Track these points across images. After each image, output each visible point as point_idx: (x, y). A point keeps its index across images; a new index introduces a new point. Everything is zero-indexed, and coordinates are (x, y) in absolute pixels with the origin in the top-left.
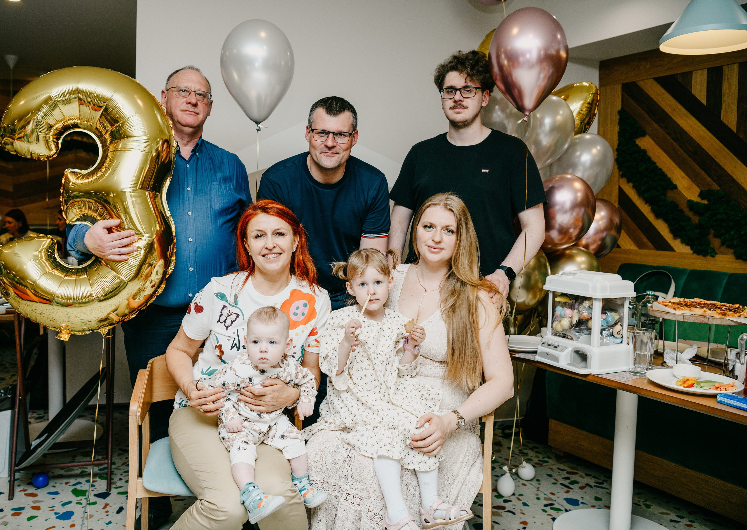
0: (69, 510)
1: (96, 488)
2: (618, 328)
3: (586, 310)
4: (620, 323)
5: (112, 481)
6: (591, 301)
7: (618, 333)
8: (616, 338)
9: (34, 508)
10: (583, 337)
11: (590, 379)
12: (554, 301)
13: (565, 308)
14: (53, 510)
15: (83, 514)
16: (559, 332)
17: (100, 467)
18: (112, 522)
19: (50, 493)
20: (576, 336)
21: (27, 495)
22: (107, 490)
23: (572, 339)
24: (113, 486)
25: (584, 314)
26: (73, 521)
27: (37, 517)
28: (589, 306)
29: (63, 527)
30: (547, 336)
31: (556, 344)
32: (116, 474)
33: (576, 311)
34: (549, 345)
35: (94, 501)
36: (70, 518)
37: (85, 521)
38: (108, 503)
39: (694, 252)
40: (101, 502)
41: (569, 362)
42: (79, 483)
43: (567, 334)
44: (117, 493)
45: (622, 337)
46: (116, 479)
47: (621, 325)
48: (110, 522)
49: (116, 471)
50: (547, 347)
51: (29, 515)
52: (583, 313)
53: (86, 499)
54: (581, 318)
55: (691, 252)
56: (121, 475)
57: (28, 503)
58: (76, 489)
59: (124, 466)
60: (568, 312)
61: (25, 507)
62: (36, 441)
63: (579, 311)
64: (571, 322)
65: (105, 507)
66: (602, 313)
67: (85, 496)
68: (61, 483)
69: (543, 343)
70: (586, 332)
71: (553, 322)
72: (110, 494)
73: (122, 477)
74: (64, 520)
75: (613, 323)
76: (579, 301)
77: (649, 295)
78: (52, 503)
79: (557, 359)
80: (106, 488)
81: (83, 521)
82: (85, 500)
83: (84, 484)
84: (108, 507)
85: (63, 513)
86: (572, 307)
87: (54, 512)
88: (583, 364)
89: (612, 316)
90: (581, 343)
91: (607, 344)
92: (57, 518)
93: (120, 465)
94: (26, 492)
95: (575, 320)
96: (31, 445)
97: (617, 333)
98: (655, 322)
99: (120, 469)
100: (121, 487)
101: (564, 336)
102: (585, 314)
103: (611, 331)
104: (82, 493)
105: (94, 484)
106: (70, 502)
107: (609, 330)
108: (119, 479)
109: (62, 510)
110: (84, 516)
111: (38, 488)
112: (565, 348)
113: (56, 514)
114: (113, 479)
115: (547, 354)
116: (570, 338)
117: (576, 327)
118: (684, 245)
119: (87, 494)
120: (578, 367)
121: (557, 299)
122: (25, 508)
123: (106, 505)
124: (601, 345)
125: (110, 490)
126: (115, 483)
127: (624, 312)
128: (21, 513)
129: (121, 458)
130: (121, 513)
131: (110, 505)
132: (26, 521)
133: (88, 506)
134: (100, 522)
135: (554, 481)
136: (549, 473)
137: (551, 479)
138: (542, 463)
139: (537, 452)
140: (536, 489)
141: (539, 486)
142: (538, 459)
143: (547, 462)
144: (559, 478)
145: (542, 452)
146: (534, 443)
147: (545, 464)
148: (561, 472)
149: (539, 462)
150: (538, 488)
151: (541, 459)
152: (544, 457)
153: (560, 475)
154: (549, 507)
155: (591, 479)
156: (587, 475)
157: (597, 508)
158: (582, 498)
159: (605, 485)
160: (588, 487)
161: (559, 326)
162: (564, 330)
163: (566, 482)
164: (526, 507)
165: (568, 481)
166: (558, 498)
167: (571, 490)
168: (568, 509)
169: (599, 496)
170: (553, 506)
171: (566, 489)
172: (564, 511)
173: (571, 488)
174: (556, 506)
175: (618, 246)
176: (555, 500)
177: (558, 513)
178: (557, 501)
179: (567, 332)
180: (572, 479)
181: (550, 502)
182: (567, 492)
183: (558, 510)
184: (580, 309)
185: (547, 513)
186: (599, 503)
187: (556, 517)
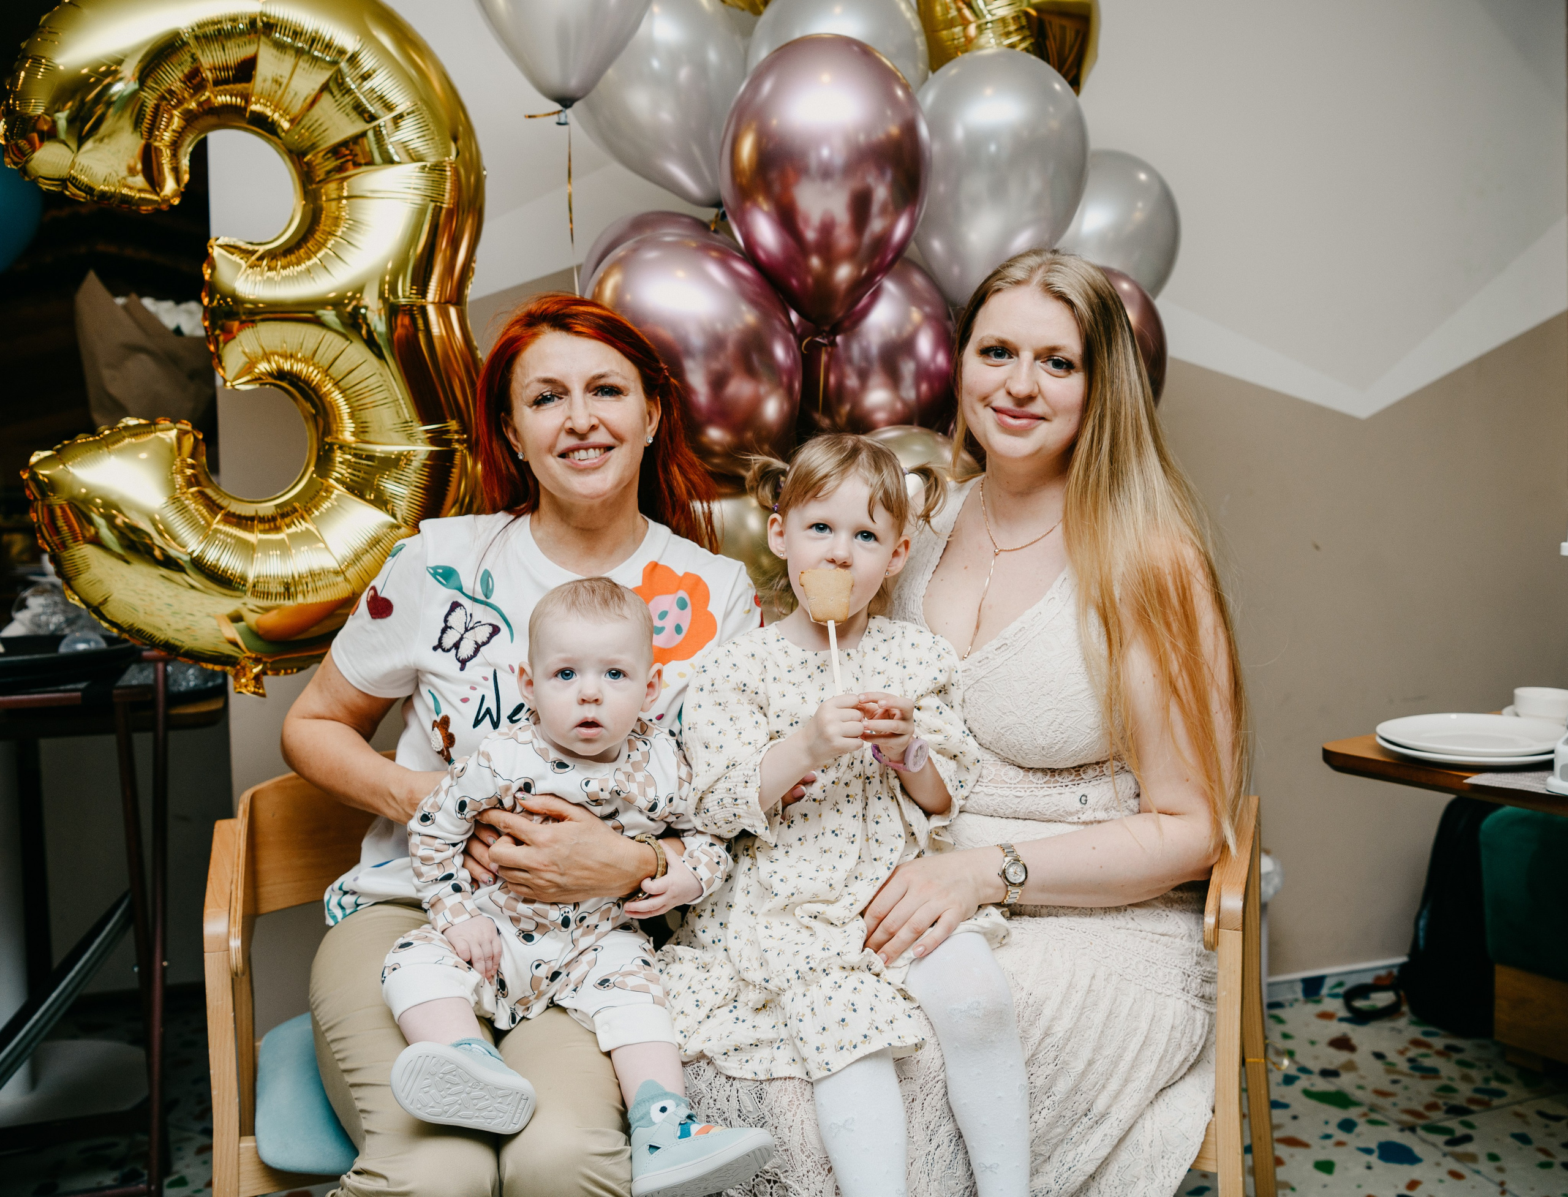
135: (1543, 1158)
136: (1517, 1131)
137: (1527, 1150)
138: (1486, 1098)
139: (1462, 1063)
140: (1499, 1189)
141: (1499, 1177)
142: (1473, 1086)
143: (1500, 1094)
144: (1553, 1145)
145: (1477, 1063)
146: (1444, 1037)
147: (1496, 1102)
148: (1552, 1124)
149: (1478, 1096)
150: (1502, 1184)
151: (1479, 1084)
152: (1487, 1080)
153: (1552, 1135)
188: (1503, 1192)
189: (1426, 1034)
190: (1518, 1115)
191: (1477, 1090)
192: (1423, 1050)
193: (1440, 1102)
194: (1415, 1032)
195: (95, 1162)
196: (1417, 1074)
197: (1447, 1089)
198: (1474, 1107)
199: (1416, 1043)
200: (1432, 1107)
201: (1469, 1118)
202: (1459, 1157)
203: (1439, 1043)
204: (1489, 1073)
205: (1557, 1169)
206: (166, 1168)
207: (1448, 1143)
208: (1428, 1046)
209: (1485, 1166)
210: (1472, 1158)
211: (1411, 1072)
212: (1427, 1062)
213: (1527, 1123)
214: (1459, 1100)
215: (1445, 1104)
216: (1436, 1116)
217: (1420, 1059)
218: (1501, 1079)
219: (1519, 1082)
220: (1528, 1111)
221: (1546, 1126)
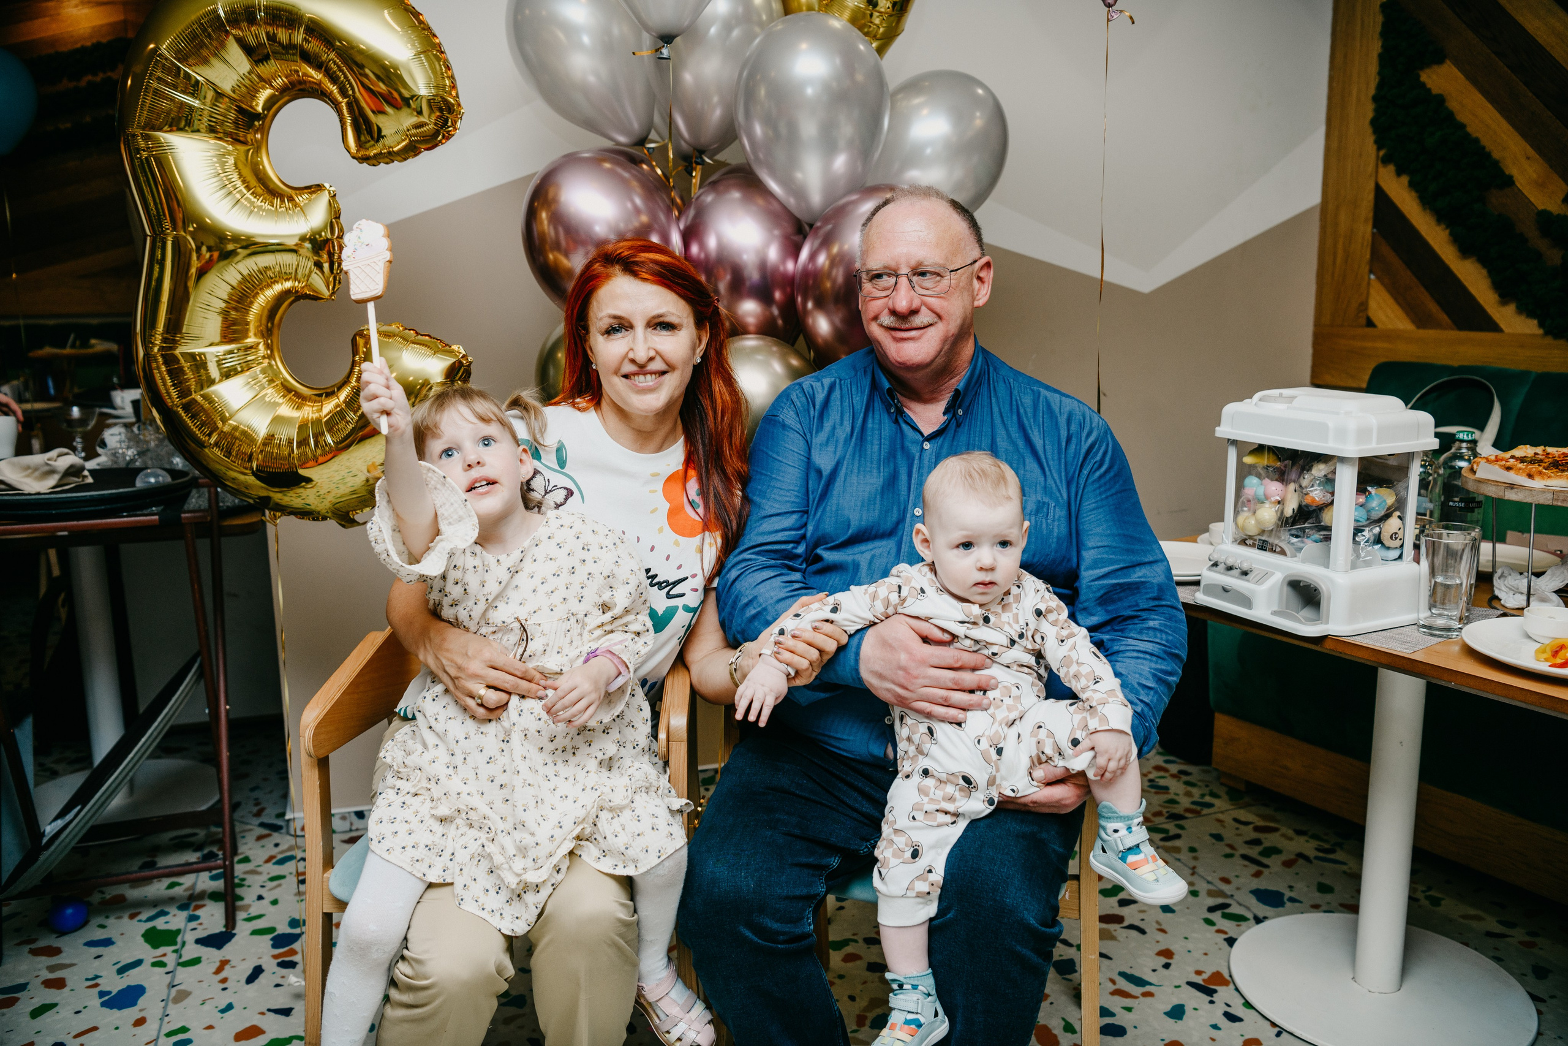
0: (132, 984)
1: (201, 924)
2: (1393, 523)
3: (1319, 485)
4: (1398, 513)
5: (239, 903)
6: (1331, 463)
7: (1394, 536)
8: (1388, 548)
9: (50, 984)
10: (1310, 546)
11: (1328, 645)
12: (1240, 463)
13: (1267, 481)
14: (97, 985)
15: (166, 991)
16: (1251, 537)
17: (214, 872)
18: (234, 1004)
19: (91, 944)
20: (1293, 544)
21: (35, 952)
22: (226, 926)
23: (1283, 553)
24: (241, 915)
25: (1313, 494)
26: (141, 1010)
27: (55, 1005)
28: (1325, 476)
29: (117, 1028)
30: (1223, 547)
31: (1245, 566)
32: (249, 886)
33: (1292, 486)
34: (1230, 568)
35: (195, 956)
36: (133, 1003)
37: (172, 1009)
38: (227, 958)
39: (1546, 333)
40: (212, 955)
41: (1276, 609)
42: (163, 913)
43: (1271, 540)
44: (249, 932)
45: (1402, 546)
46: (248, 895)
47: (1399, 517)
48: (230, 1007)
49: (250, 879)
50: (1223, 574)
51: (37, 1002)
52: (1311, 491)
53: (175, 951)
54: (1303, 504)
55: (1541, 331)
56: (263, 887)
57: (36, 974)
58: (154, 928)
59: (270, 865)
60: (1274, 488)
61: (27, 984)
62: (53, 824)
63: (1301, 486)
64: (1282, 512)
65: (219, 970)
66: (1358, 490)
67: (175, 944)
68: (120, 918)
69: (1215, 565)
70: (1317, 536)
71: (1237, 512)
72: (234, 935)
73: (263, 892)
74: (120, 1008)
75: (1383, 513)
76: (1301, 462)
77: (1462, 441)
78: (94, 967)
79: (1247, 602)
80: (223, 922)
81: (165, 1008)
82: (175, 955)
83: (175, 915)
84: (227, 967)
85: (120, 992)
86: (1281, 477)
87: (96, 990)
88: (1307, 612)
89: (1380, 498)
90: (1304, 561)
91: (1368, 564)
92: (103, 1004)
93: (261, 863)
94: (33, 946)
95: (1290, 507)
96: (43, 834)
97: (1391, 537)
98: (1474, 505)
99: (259, 873)
100: (260, 916)
101: (1263, 546)
102: (1317, 495)
103: (1377, 530)
104: (168, 938)
105: (198, 913)
106: (138, 963)
107: (1371, 530)
108: (256, 898)
109: (114, 984)
110: (168, 996)
111: (62, 933)
112: (1266, 575)
113: (102, 994)
114: (242, 899)
115: (1225, 590)
116: (1278, 549)
117: (1293, 524)
118: (1523, 317)
119: (179, 939)
120: (1299, 621)
121: (1248, 460)
122: (29, 987)
123: (224, 963)
124: (1354, 566)
125: (234, 927)
126: (246, 908)
127: (1407, 488)
128: (17, 999)
129: (263, 846)
130: (256, 981)
131: (232, 963)
132: (28, 1018)
133: (179, 968)
134: (206, 1007)
135: (1228, 851)
136: (1214, 832)
137: (1219, 845)
138: (1199, 808)
139: (1187, 783)
140: (1191, 871)
141: (1193, 863)
142: (1191, 800)
143: (1210, 805)
144: (1238, 842)
145: (1199, 783)
146: (1180, 763)
147: (1205, 811)
148: (1242, 827)
149: (1194, 807)
150: (1194, 868)
151: (1197, 798)
152: (1203, 796)
153: (1239, 835)
154: (1219, 913)
155: (1307, 841)
156: (1299, 833)
157: (1325, 912)
158: (1291, 887)
159: (1339, 855)
160: (1301, 861)
161: (1253, 522)
162: (1263, 532)
163: (1254, 852)
164: (1169, 915)
165: (1259, 849)
166: (1238, 889)
167: (1266, 871)
168: (1261, 915)
169: (1327, 881)
170: (1227, 911)
171: (1254, 868)
172: (1252, 921)
173: (1267, 866)
174: (1234, 909)
175: (1370, 323)
176: (1232, 896)
177: (1238, 926)
178: (1235, 897)
179: (1269, 536)
180: (1267, 844)
181: (1220, 901)
182: (1257, 875)
183: (1239, 918)
184: (1304, 483)
185: (1215, 928)
186: (1328, 897)
187: (1234, 937)
188: (1193, 874)
189: (1167, 762)
190: (1220, 821)
191: (1194, 803)
192: (1162, 774)
193: (1164, 811)
194: (1159, 760)
195: (181, 845)
196: (1153, 790)
197: (1173, 802)
198: (1188, 815)
199: (1158, 768)
200: (1158, 814)
201: (1182, 822)
203: (1174, 768)
204: (1206, 791)
205: (1237, 860)
206: (234, 851)
207: (1163, 839)
208: (1166, 770)
209: (1185, 856)
210: (1177, 850)
211: (1150, 789)
212: (1162, 782)
213: (1224, 827)
214: (1178, 810)
215: (1168, 812)
216: (1158, 820)
217: (1157, 780)
218: (1213, 795)
219: (1225, 797)
220: (1227, 818)
221: (1237, 829)
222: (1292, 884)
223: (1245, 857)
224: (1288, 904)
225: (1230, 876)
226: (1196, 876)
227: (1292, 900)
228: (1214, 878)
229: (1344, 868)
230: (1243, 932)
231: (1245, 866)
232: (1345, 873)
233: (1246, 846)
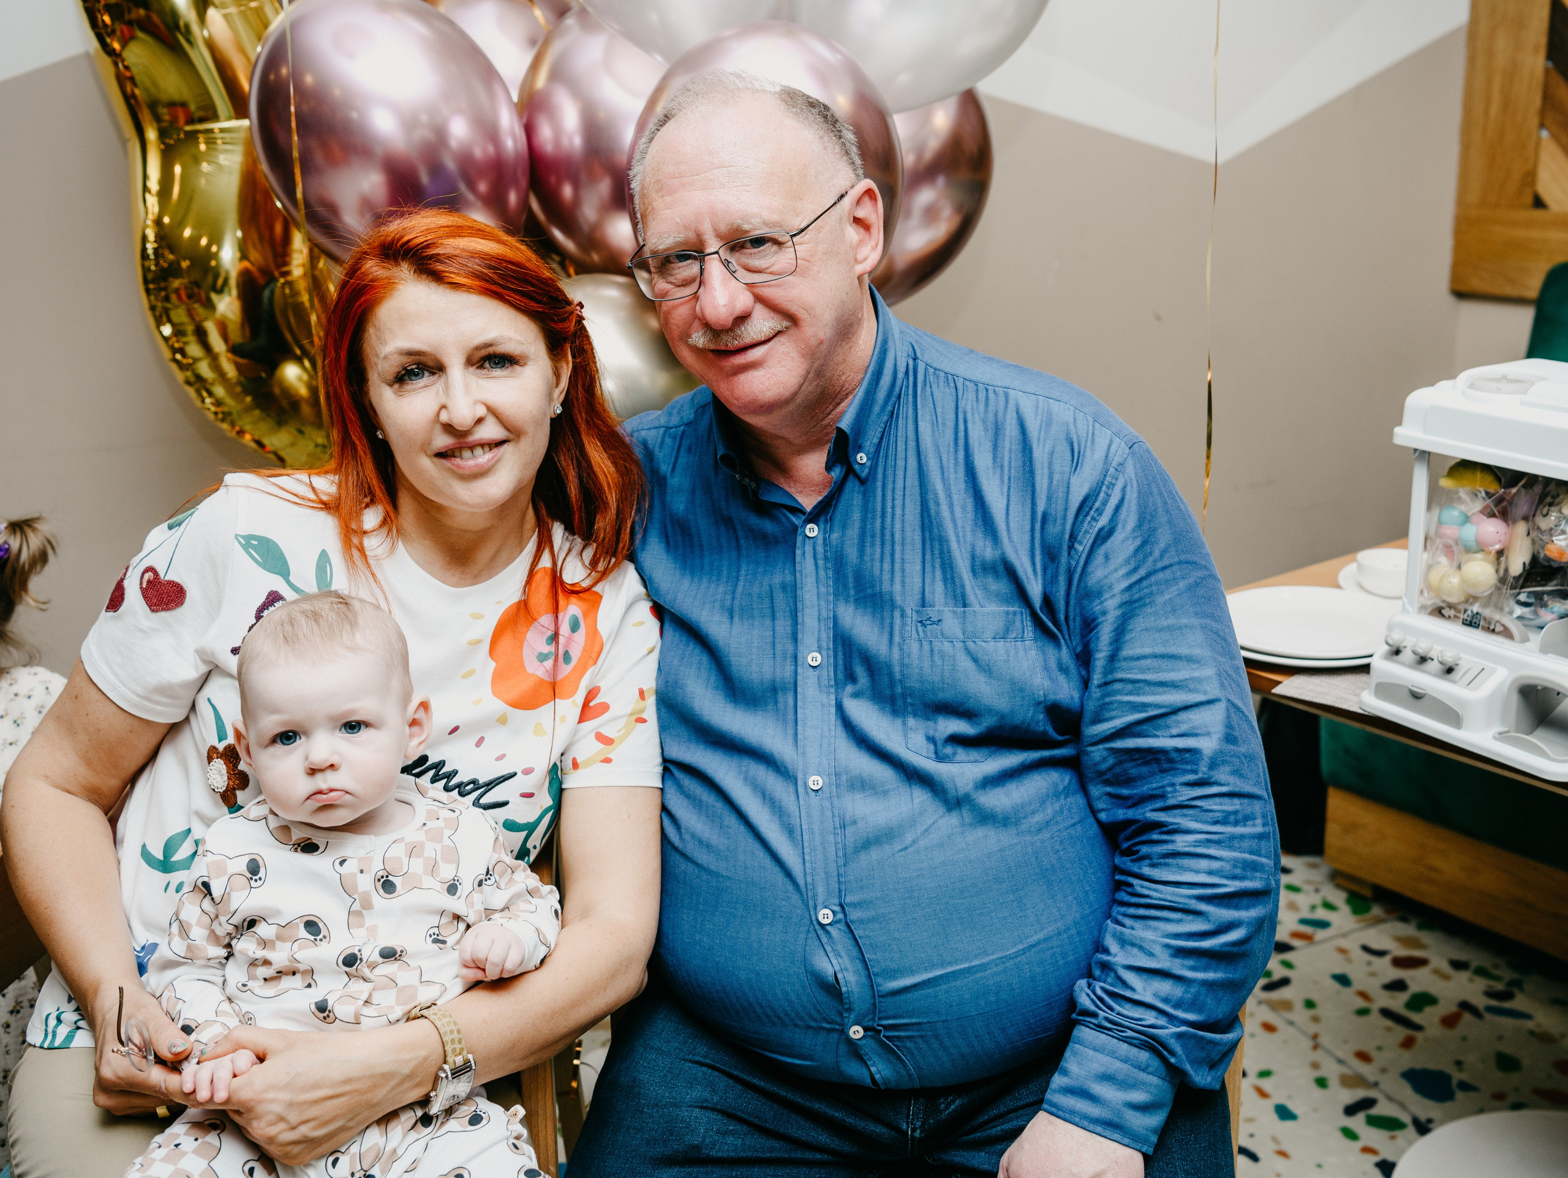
12: (1433, 488)
13: (1478, 516)
16: (1451, 606)
20: (1522, 619)
23: (1507, 633)
25: (1560, 542)
30: (1405, 619)
31: (1449, 657)
33: (1521, 528)
34: (1423, 660)
41: (1500, 729)
43: (1487, 612)
50: (1410, 666)
52: (1555, 536)
54: (1541, 557)
60: (1492, 530)
63: (1539, 528)
64: (1506, 570)
69: (1397, 649)
76: (1538, 489)
79: (1453, 717)
86: (1501, 510)
90: (1545, 649)
95: (1517, 564)
101: (1472, 623)
112: (1482, 673)
115: (1416, 696)
116: (1499, 628)
117: (1522, 586)
121: (1446, 484)
135: (1360, 1003)
136: (1338, 971)
137: (1347, 993)
138: (1310, 930)
139: (1288, 887)
140: (1309, 1043)
141: (1313, 1029)
142: (1298, 916)
143: (1325, 925)
144: (1373, 987)
145: (1306, 887)
147: (1320, 934)
148: (1375, 960)
149: (1304, 929)
150: (1315, 1037)
151: (1306, 914)
153: (1373, 974)
154: (1361, 1117)
155: (1471, 980)
156: (1458, 965)
157: (1516, 1106)
158: (1459, 1064)
159: (1519, 1003)
160: (1467, 1017)
161: (1455, 580)
162: (1471, 599)
163: (1397, 1002)
164: (1289, 1124)
165: (1403, 998)
166: (1384, 1071)
167: (1419, 1036)
168: (1423, 1117)
169: (1508, 1050)
170: (1375, 1111)
171: (1401, 1032)
172: (1411, 1130)
173: (1418, 1028)
174: (1383, 1109)
175: (1539, 203)
176: (1376, 1085)
177: (1393, 1138)
178: (1382, 1086)
179: (1485, 605)
180: (1414, 988)
181: (1360, 1094)
182: (1408, 1043)
183: (1390, 1124)
184: (1544, 523)
185: (1358, 1145)
186: (1515, 1078)
187: (1390, 1158)
188: (1316, 1047)
190: (1342, 951)
191: (1304, 922)
198: (1295, 943)
201: (1288, 956)
202: (1275, 1006)
204: (1317, 899)
205: (1375, 1018)
207: (1265, 988)
209: (1300, 1015)
210: (1287, 1005)
213: (1349, 960)
218: (1329, 906)
219: (1345, 910)
220: (1352, 945)
221: (1369, 963)
222: (1461, 1058)
223: (1386, 1013)
224: (1460, 1095)
225: (1369, 1048)
226: (1319, 1052)
227: (1464, 1086)
228: (1345, 1052)
229: (1530, 1024)
230: (1402, 1152)
231: (1389, 1029)
232: (1532, 1033)
233: (1386, 993)
